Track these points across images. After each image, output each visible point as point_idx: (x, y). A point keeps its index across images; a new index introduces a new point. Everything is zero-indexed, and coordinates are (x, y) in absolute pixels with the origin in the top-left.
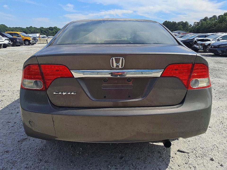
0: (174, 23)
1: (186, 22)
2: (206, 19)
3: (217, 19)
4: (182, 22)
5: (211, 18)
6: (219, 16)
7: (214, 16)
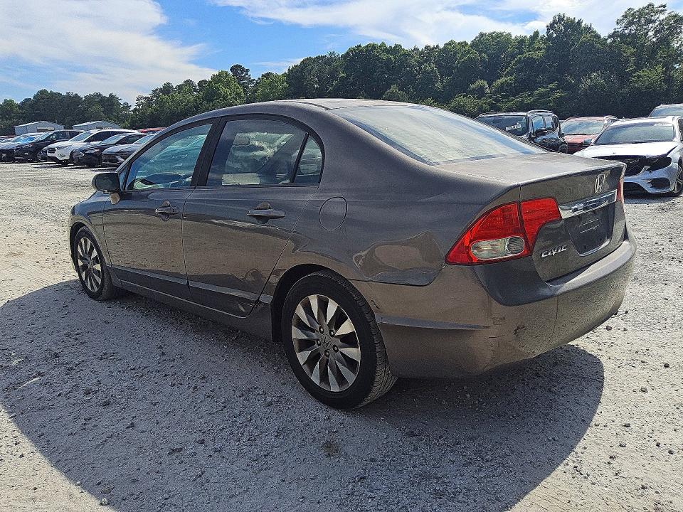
0: (74, 99)
1: (110, 95)
2: (167, 89)
3: (195, 90)
4: (98, 95)
5: (180, 87)
6: (200, 83)
7: (188, 82)
